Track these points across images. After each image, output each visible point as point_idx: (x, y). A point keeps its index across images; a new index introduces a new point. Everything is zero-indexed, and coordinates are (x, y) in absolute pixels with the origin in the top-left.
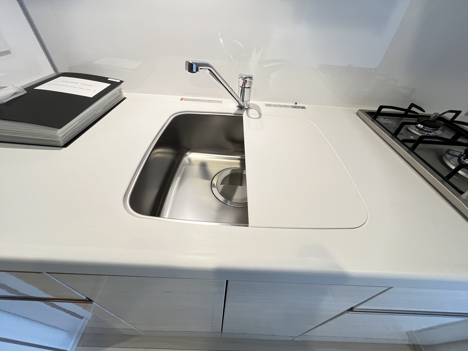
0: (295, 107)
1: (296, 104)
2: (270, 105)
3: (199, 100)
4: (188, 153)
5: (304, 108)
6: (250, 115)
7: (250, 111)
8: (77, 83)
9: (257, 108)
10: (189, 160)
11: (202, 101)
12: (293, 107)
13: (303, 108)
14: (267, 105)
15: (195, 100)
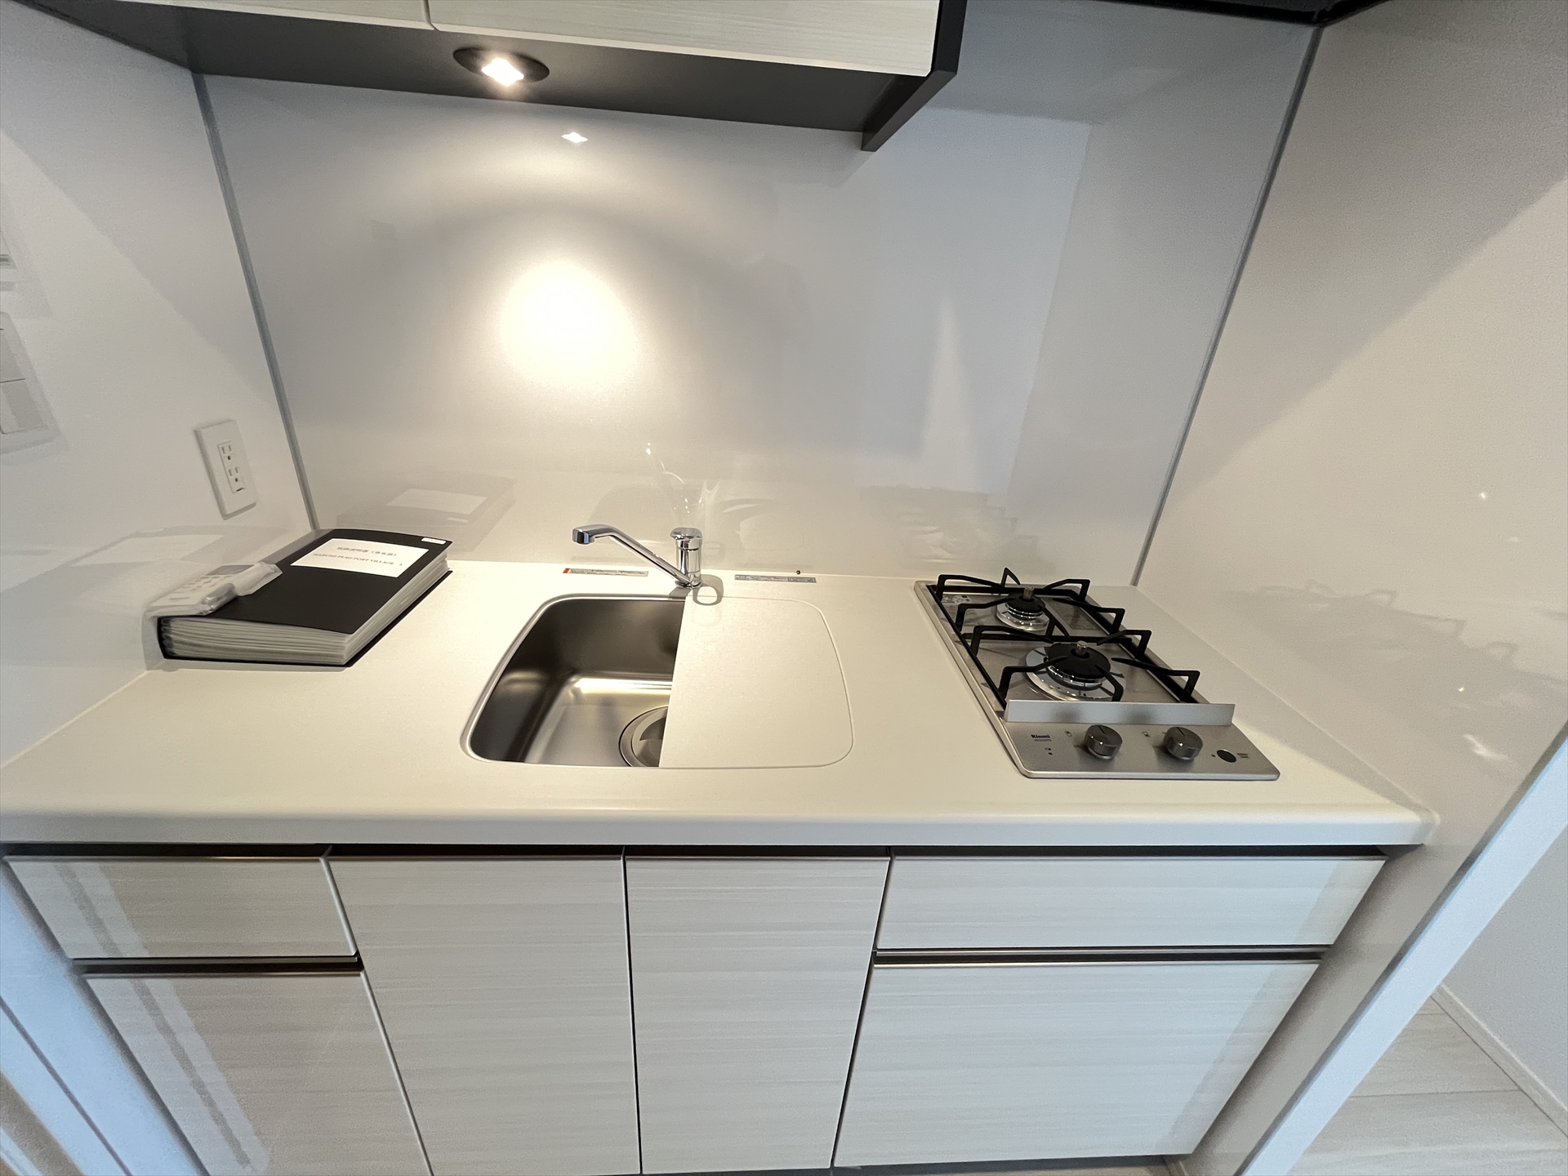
0: (795, 580)
1: (799, 572)
2: (744, 578)
3: (601, 572)
4: (573, 679)
5: (812, 582)
6: (699, 599)
7: (702, 591)
8: (366, 551)
9: (717, 585)
10: (576, 692)
11: (607, 572)
12: (790, 579)
13: (812, 580)
14: (738, 577)
15: (592, 572)
